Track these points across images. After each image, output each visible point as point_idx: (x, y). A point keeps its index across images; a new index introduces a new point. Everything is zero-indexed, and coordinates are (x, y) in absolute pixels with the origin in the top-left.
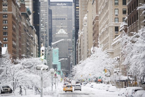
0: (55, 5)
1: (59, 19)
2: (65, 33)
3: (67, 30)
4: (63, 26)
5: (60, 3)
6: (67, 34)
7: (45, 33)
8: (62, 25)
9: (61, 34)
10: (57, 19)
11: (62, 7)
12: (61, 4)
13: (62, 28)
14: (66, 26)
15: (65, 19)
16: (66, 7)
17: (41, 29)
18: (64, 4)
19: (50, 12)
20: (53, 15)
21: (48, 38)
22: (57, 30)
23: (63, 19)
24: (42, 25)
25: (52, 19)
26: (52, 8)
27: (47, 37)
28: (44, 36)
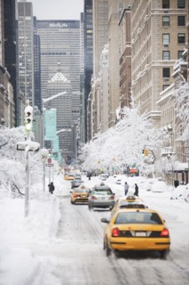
1: (53, 54)
2: (66, 80)
3: (68, 75)
5: (56, 22)
6: (69, 81)
7: (28, 80)
8: (59, 65)
9: (57, 83)
10: (50, 54)
12: (58, 25)
13: (59, 71)
15: (65, 54)
16: (67, 30)
17: (20, 72)
18: (64, 25)
19: (37, 40)
20: (42, 47)
21: (32, 90)
22: (50, 75)
23: (61, 54)
24: (21, 64)
25: (40, 54)
26: (41, 32)
27: (30, 87)
28: (26, 86)
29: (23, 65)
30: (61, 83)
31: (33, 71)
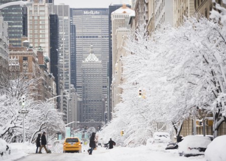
0: (81, 14)
1: (87, 37)
2: (97, 60)
4: (94, 49)
5: (89, 10)
6: (100, 62)
7: (65, 67)
8: (92, 48)
9: (90, 63)
10: (84, 37)
11: (93, 17)
12: (92, 12)
13: (92, 52)
14: (100, 49)
15: (97, 37)
16: (99, 17)
17: (60, 60)
18: (96, 12)
21: (69, 75)
22: (84, 55)
23: (93, 37)
25: (75, 37)
26: (77, 19)
27: (68, 73)
28: (64, 72)
29: (62, 55)
30: (93, 63)
31: (69, 60)
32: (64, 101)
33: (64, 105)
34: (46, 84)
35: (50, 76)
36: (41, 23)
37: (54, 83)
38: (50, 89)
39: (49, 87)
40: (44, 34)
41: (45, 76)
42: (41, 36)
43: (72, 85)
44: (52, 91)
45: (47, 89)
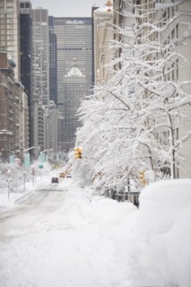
1: (70, 49)
5: (72, 19)
6: (84, 76)
7: (43, 80)
8: (75, 61)
9: (73, 77)
10: (67, 49)
12: (75, 22)
13: (75, 66)
14: (84, 63)
15: (81, 49)
16: (83, 27)
17: (36, 72)
18: (80, 22)
19: (53, 38)
20: (58, 42)
21: (48, 89)
22: (66, 69)
23: (77, 49)
25: (57, 49)
27: (46, 86)
28: (42, 85)
29: (39, 66)
30: (77, 77)
31: (48, 71)
32: (39, 118)
33: (39, 122)
34: (11, 93)
35: (18, 85)
36: (8, 21)
37: (24, 94)
38: (18, 101)
39: (17, 98)
40: (13, 35)
41: (10, 84)
42: (8, 38)
43: (53, 102)
44: (22, 104)
45: (12, 100)
